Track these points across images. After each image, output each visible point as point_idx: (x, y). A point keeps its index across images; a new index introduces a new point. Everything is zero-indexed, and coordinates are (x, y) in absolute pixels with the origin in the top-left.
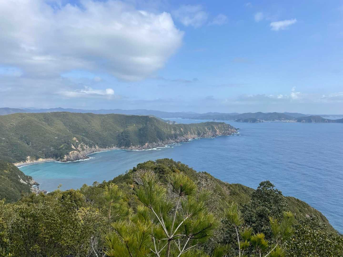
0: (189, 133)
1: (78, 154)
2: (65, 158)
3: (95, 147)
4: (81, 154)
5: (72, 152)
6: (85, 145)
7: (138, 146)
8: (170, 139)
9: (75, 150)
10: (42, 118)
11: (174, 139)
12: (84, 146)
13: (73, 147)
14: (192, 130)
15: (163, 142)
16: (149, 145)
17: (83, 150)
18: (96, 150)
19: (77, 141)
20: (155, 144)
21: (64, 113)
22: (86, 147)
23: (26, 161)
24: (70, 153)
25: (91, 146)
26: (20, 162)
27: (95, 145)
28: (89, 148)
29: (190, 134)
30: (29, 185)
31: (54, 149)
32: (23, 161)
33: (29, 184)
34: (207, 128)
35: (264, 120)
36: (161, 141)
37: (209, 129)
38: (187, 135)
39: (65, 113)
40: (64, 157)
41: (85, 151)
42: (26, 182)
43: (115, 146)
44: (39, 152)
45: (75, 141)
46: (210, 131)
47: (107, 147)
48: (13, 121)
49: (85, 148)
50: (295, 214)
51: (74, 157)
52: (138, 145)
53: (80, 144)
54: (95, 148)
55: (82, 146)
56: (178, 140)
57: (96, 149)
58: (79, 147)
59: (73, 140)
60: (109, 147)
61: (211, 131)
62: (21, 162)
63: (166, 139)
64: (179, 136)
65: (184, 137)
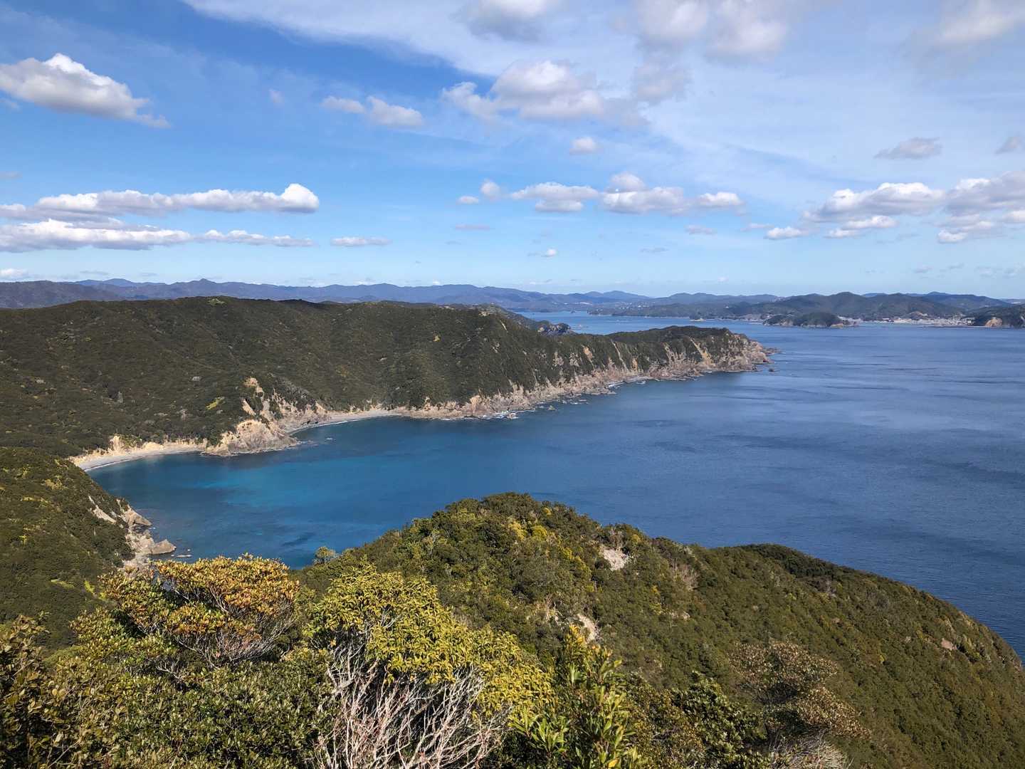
0: (611, 363)
1: (261, 432)
2: (223, 441)
3: (315, 409)
4: (271, 432)
5: (246, 422)
6: (284, 402)
7: (449, 404)
8: (548, 382)
9: (254, 418)
10: (153, 316)
11: (562, 385)
12: (282, 404)
13: (247, 408)
14: (619, 353)
15: (527, 392)
16: (481, 402)
17: (278, 416)
18: (316, 416)
19: (259, 390)
20: (502, 399)
21: (219, 302)
22: (287, 408)
23: (109, 450)
24: (240, 426)
25: (301, 406)
26: (90, 452)
27: (313, 403)
28: (296, 412)
29: (613, 366)
30: (122, 526)
31: (190, 415)
32: (100, 450)
33: (120, 521)
34: (671, 349)
35: (860, 320)
36: (521, 388)
37: (675, 349)
38: (603, 369)
39: (222, 300)
40: (221, 438)
41: (283, 421)
42: (111, 516)
43: (376, 404)
44: (146, 422)
45: (254, 389)
46: (679, 359)
47: (351, 408)
48: (66, 325)
49: (283, 411)
50: (908, 639)
51: (250, 440)
52: (447, 403)
53: (269, 400)
54: (315, 412)
55: (273, 404)
56: (574, 388)
57: (317, 414)
58: (264, 409)
59: (245, 387)
60: (358, 410)
61: (683, 355)
62: (94, 451)
63: (537, 384)
64: (578, 374)
65: (593, 376)
